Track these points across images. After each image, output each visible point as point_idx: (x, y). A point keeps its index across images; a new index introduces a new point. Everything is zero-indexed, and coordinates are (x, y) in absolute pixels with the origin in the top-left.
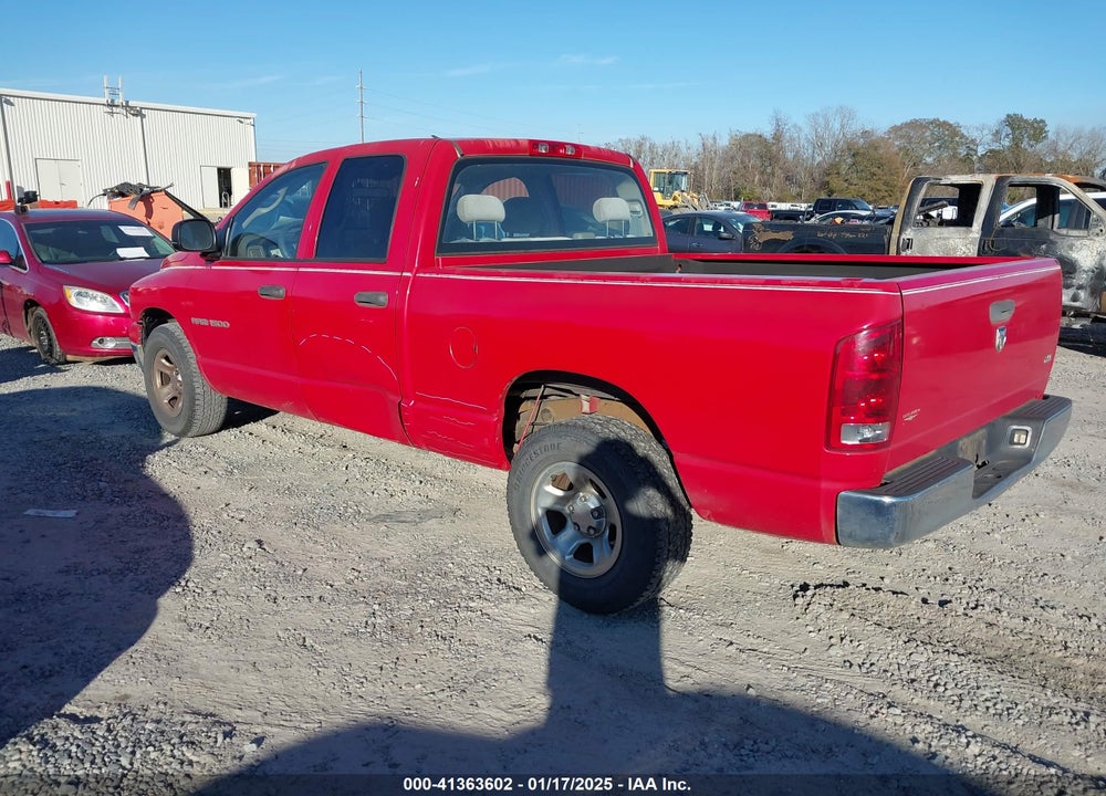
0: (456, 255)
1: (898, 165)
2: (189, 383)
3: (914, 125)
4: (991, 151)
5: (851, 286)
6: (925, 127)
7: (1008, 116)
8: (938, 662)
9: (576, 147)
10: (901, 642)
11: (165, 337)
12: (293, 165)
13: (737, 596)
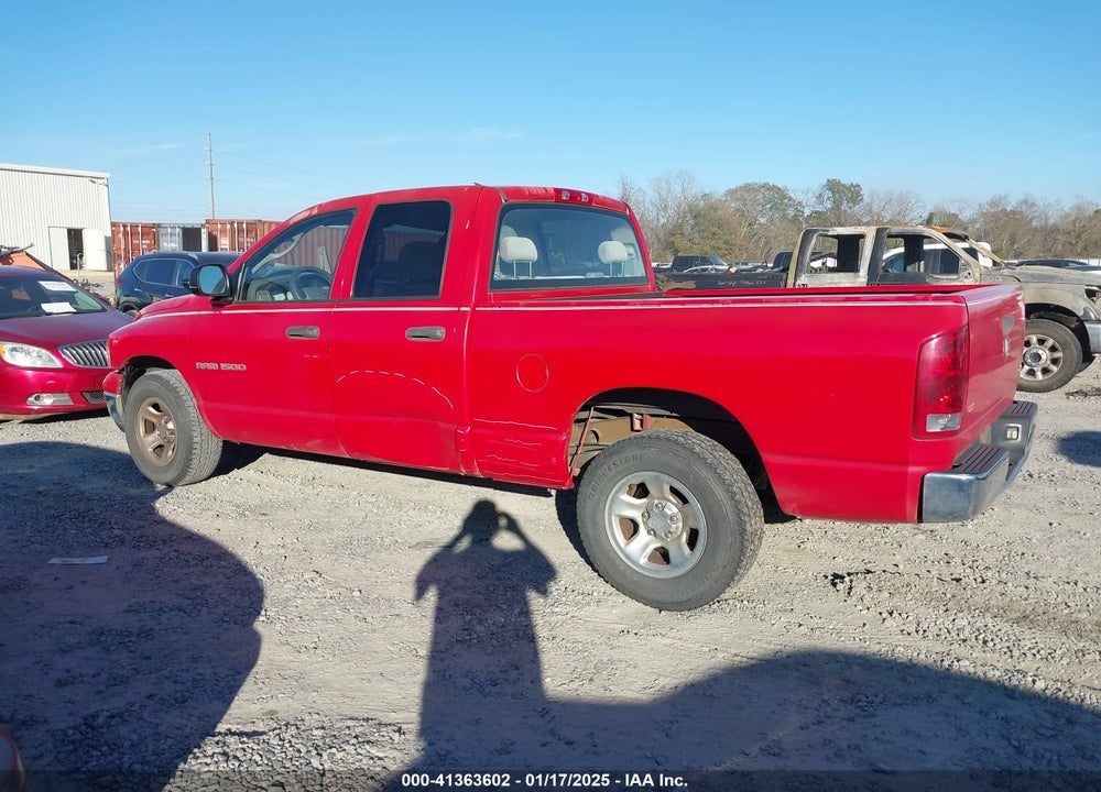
0: (503, 291)
1: (735, 225)
2: (184, 429)
3: (748, 188)
4: (816, 212)
5: (925, 299)
6: (756, 190)
7: (828, 181)
8: (978, 624)
9: (589, 195)
10: (941, 612)
11: (159, 385)
12: (315, 212)
13: (784, 588)
